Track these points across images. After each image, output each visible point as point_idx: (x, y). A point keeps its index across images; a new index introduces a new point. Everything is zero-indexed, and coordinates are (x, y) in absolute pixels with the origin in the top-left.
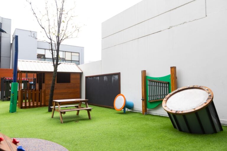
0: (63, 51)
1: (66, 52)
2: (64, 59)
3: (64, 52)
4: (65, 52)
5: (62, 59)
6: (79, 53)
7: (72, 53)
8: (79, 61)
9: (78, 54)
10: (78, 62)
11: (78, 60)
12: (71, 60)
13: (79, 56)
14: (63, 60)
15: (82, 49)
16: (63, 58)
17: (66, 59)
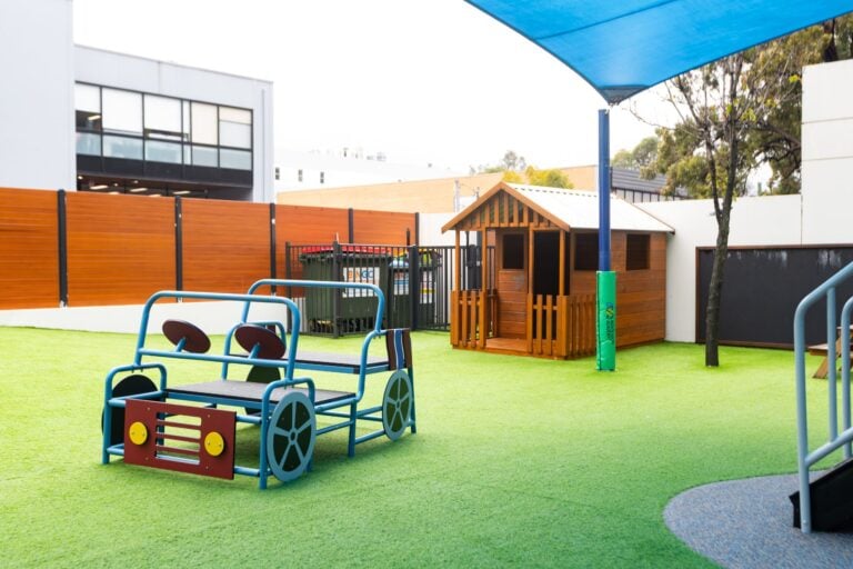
0: (182, 100)
1: (194, 105)
2: (185, 140)
3: (186, 105)
4: (191, 101)
5: (179, 139)
6: (251, 111)
7: (221, 110)
8: (251, 150)
9: (247, 115)
10: (249, 154)
11: (248, 146)
12: (215, 143)
13: (252, 125)
14: (182, 143)
15: (263, 92)
16: (181, 135)
17: (194, 140)
